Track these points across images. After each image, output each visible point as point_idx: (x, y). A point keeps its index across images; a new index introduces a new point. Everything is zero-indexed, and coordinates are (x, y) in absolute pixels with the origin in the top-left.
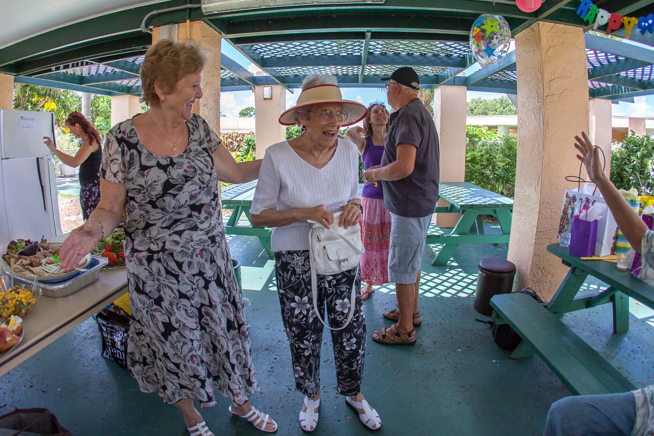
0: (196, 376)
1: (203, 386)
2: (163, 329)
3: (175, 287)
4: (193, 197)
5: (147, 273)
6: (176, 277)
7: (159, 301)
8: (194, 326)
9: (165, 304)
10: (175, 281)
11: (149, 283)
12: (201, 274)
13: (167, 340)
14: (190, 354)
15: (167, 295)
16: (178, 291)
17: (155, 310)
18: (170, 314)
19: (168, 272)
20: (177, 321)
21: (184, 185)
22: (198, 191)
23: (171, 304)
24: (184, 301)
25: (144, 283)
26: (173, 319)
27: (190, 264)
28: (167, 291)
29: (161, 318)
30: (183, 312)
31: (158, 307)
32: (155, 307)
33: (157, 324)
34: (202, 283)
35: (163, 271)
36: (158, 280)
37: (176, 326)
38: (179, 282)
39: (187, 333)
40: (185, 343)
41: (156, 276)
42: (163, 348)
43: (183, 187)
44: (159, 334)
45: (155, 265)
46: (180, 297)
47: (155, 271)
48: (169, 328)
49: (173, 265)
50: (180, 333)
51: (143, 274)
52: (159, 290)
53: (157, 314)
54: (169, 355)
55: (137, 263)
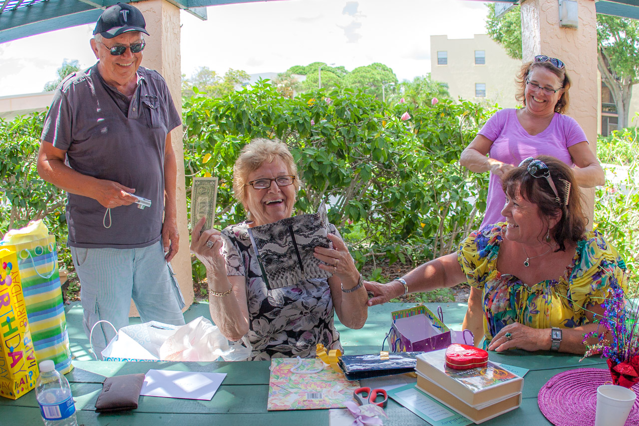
4: (290, 322)
21: (282, 308)
22: (298, 316)
43: (280, 310)
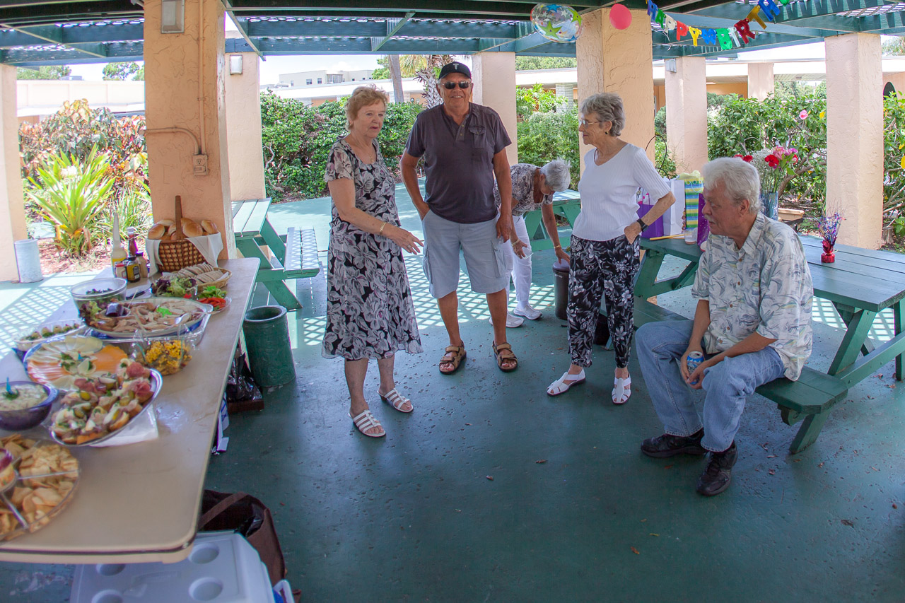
0: (382, 329)
1: (386, 337)
2: (363, 293)
3: (374, 260)
5: (356, 250)
6: (376, 253)
7: (363, 271)
8: (383, 290)
9: (367, 273)
10: (375, 256)
11: (357, 257)
12: (389, 251)
13: (365, 301)
14: (379, 310)
15: (369, 266)
16: (377, 263)
17: (359, 278)
18: (370, 280)
19: (370, 249)
20: (374, 285)
23: (371, 273)
24: (380, 270)
25: (353, 258)
26: (372, 283)
27: (384, 244)
28: (370, 263)
29: (363, 283)
30: (378, 278)
31: (363, 275)
32: (360, 275)
33: (359, 289)
34: (389, 257)
35: (367, 249)
36: (364, 255)
37: (373, 288)
38: (377, 256)
39: (378, 294)
40: (377, 302)
41: (362, 252)
42: (361, 308)
44: (360, 297)
45: (362, 244)
46: (377, 268)
47: (361, 249)
48: (368, 290)
49: (374, 244)
50: (375, 294)
51: (352, 251)
52: (364, 263)
53: (361, 281)
54: (364, 314)
55: (348, 244)
